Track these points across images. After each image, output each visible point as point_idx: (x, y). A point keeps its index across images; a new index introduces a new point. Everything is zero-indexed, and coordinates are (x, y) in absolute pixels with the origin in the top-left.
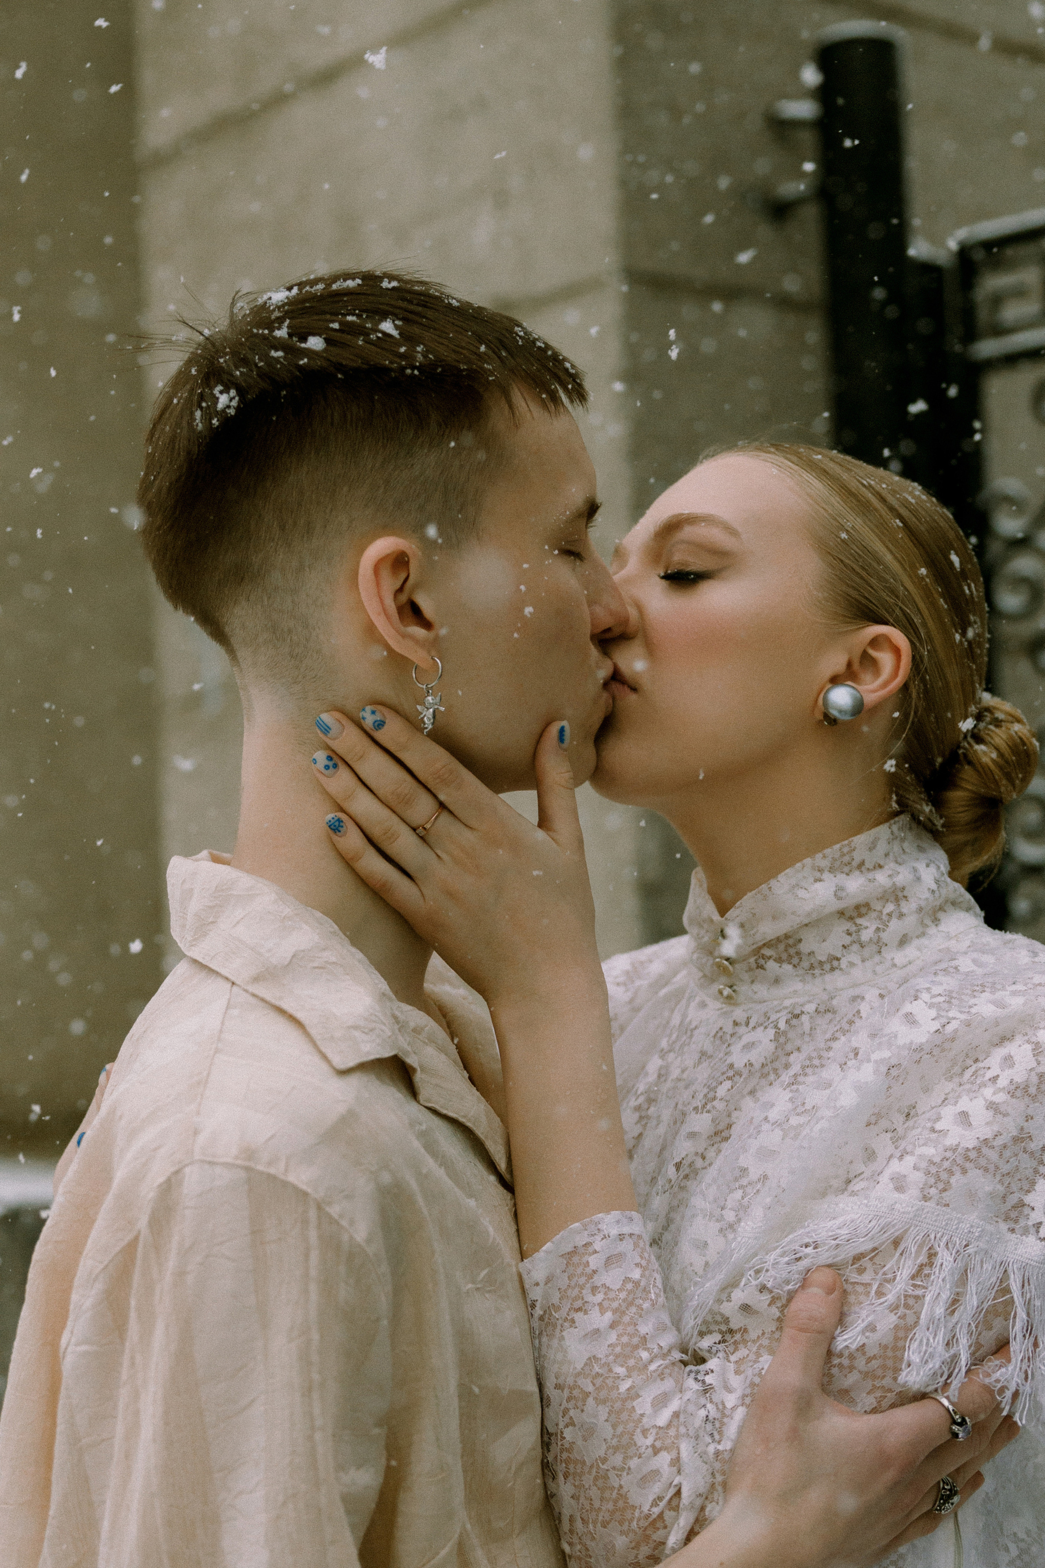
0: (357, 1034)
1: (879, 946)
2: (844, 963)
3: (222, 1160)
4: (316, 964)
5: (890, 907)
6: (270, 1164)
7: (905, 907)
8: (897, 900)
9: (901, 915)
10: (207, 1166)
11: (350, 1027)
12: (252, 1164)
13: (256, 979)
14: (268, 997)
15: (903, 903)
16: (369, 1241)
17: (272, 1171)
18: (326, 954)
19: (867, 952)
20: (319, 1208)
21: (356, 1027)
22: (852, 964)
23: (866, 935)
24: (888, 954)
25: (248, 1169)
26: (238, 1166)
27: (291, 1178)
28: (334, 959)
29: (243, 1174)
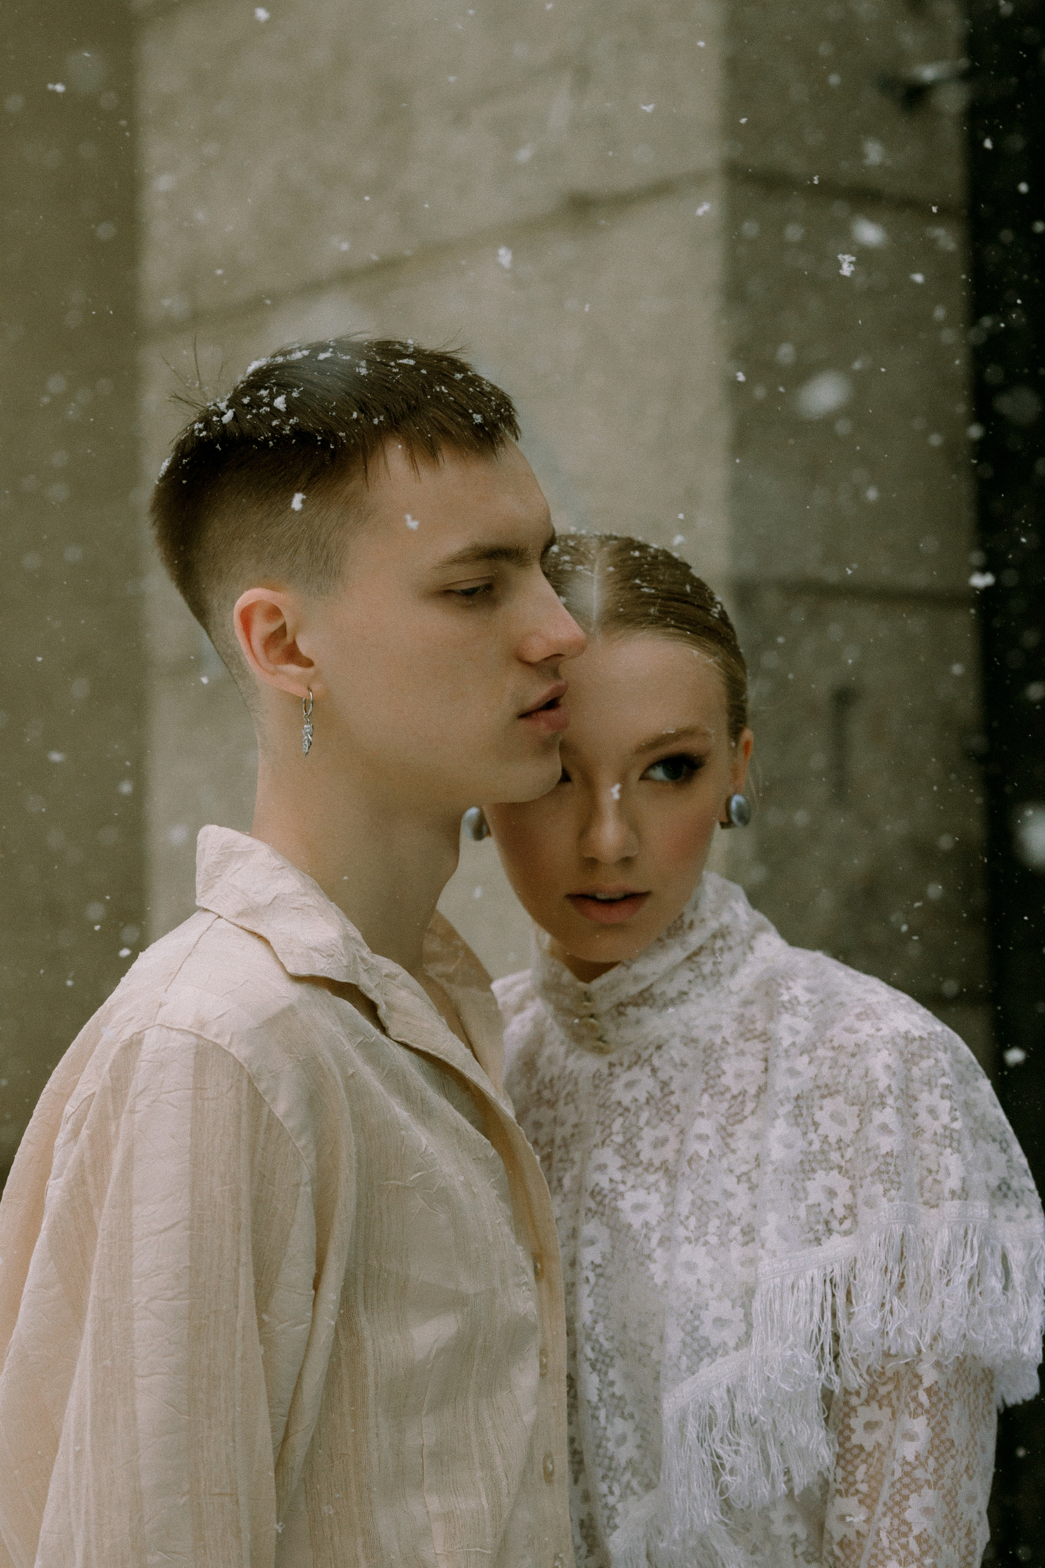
0: (315, 955)
1: (717, 975)
2: (692, 995)
3: (177, 1027)
4: (294, 906)
5: (719, 943)
6: (217, 1036)
7: (731, 942)
8: (723, 937)
9: (730, 948)
10: (164, 1030)
11: (311, 948)
12: (202, 1034)
13: (240, 915)
14: (247, 926)
15: (728, 938)
16: (287, 1115)
17: (218, 1041)
18: (304, 898)
19: (710, 983)
20: (250, 1082)
21: (315, 949)
22: (700, 995)
23: (707, 968)
24: (726, 982)
25: (198, 1036)
26: (192, 1033)
27: (232, 1050)
28: (311, 903)
29: (192, 1039)
